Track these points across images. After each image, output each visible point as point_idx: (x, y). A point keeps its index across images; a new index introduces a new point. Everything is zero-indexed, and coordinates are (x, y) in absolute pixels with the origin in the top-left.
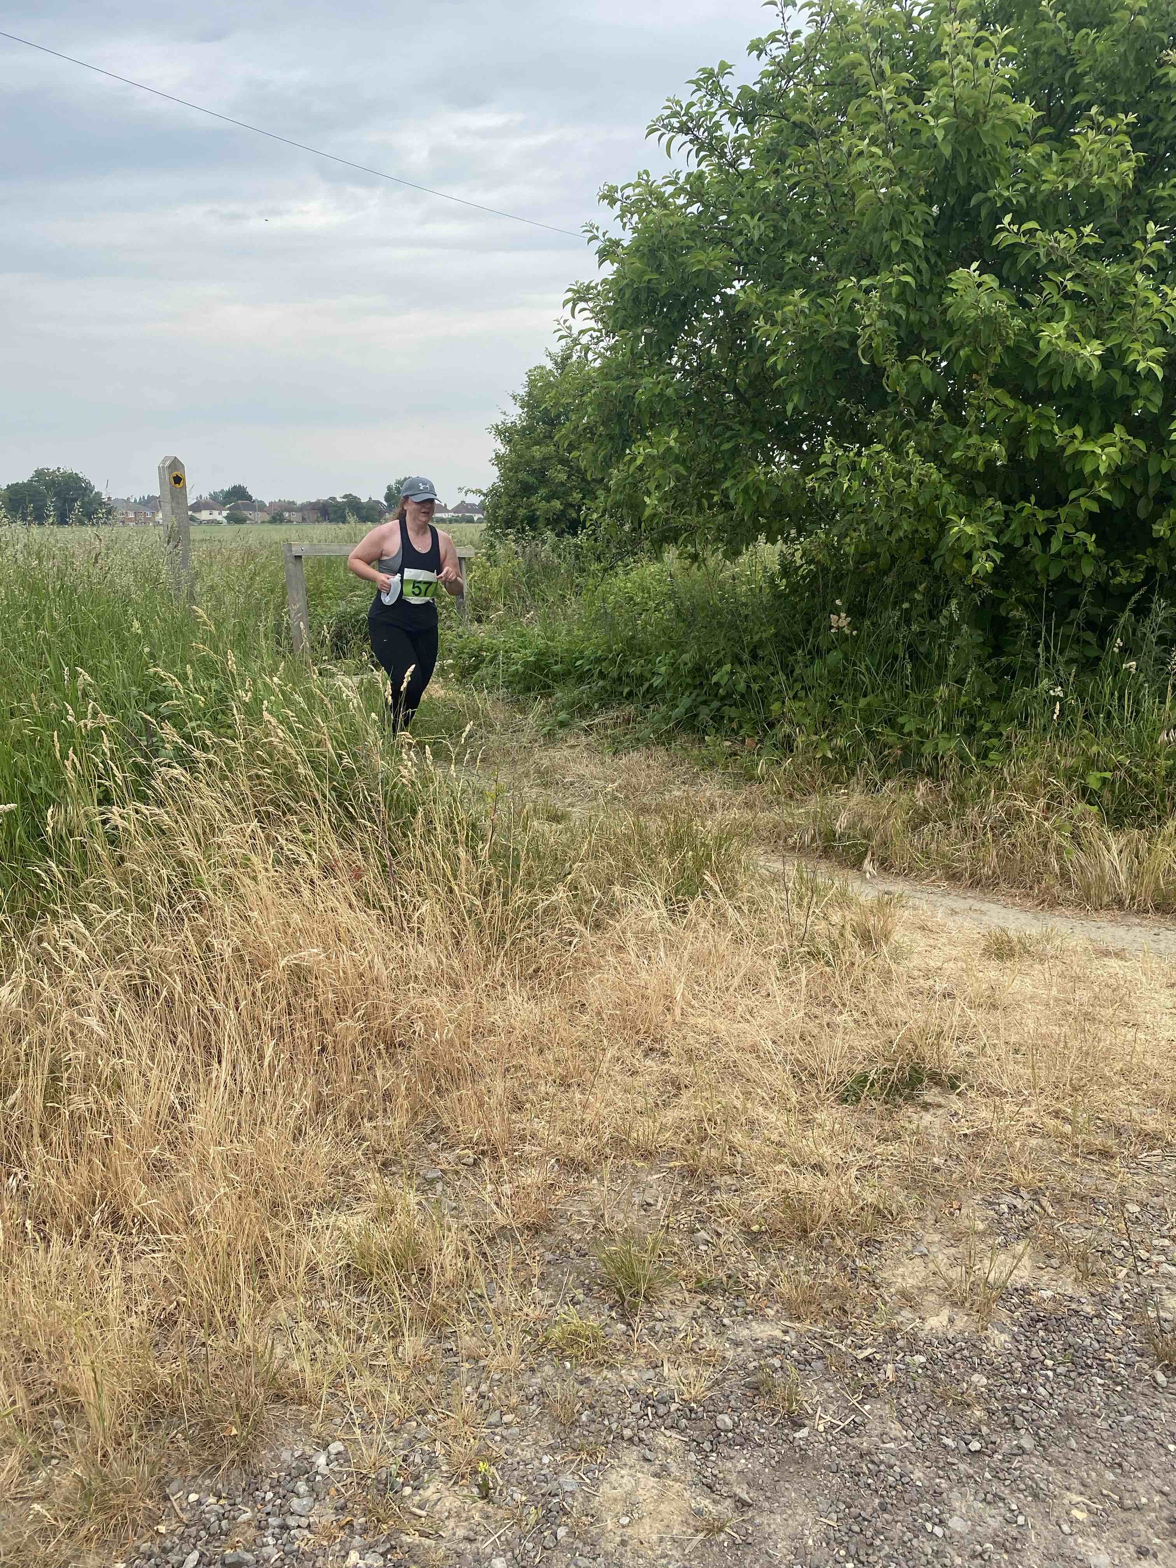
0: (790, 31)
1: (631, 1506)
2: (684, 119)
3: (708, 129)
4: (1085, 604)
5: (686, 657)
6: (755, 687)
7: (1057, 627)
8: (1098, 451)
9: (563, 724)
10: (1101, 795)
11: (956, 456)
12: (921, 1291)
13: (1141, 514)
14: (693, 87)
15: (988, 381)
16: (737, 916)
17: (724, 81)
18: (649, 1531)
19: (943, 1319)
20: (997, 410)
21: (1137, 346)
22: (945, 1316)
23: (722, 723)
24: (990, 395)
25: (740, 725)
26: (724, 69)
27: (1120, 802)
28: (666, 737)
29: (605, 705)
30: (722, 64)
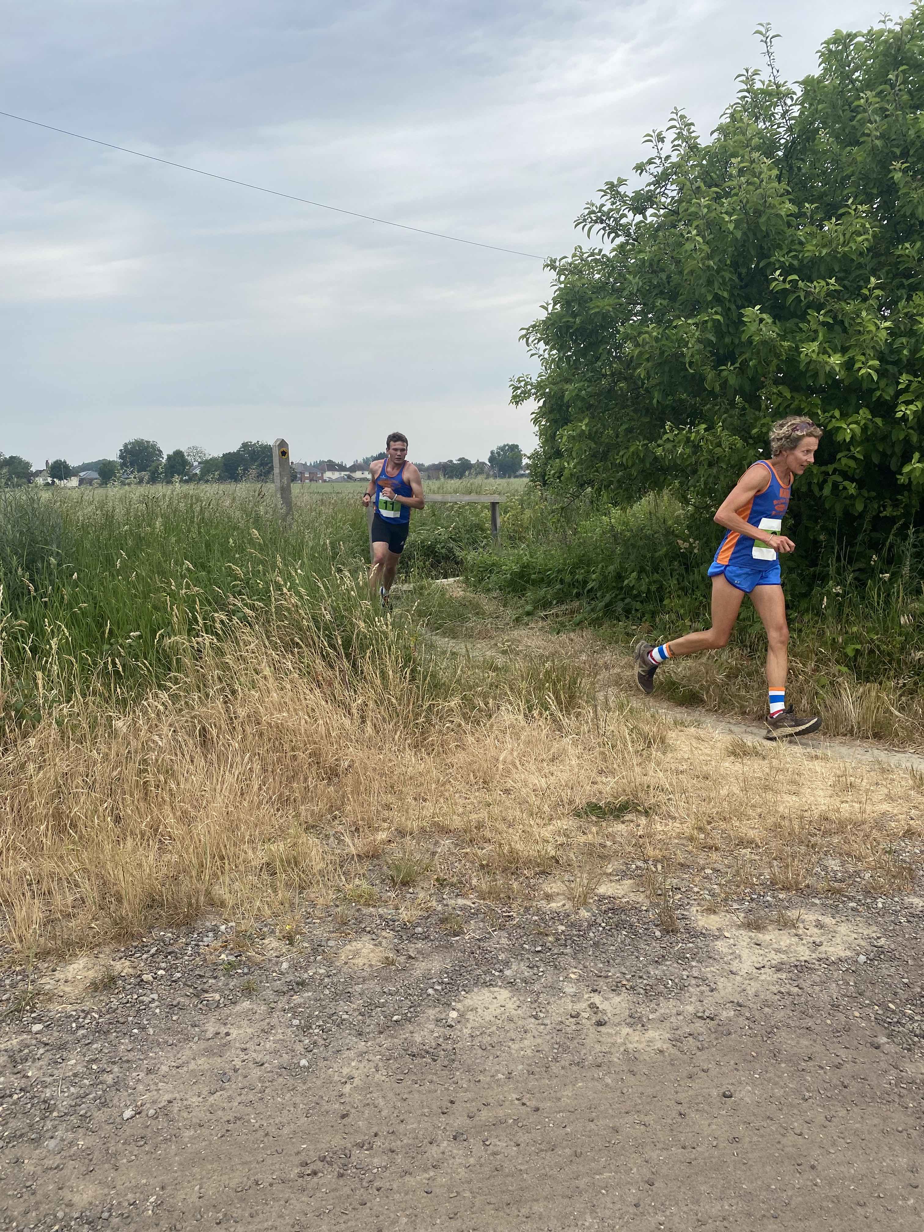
0: (663, 156)
1: (356, 954)
2: (599, 214)
3: (615, 219)
4: (865, 531)
5: (611, 568)
6: (653, 588)
7: (846, 547)
8: (845, 426)
9: (528, 614)
10: (855, 660)
11: (754, 431)
12: (558, 894)
13: (893, 467)
14: (603, 193)
15: (771, 382)
16: (565, 721)
17: (622, 189)
18: (360, 961)
19: (559, 904)
20: (780, 400)
21: (863, 358)
22: (561, 903)
23: (631, 613)
24: (775, 391)
25: (643, 615)
26: (621, 182)
27: (870, 666)
28: (596, 623)
29: (561, 602)
30: (619, 179)
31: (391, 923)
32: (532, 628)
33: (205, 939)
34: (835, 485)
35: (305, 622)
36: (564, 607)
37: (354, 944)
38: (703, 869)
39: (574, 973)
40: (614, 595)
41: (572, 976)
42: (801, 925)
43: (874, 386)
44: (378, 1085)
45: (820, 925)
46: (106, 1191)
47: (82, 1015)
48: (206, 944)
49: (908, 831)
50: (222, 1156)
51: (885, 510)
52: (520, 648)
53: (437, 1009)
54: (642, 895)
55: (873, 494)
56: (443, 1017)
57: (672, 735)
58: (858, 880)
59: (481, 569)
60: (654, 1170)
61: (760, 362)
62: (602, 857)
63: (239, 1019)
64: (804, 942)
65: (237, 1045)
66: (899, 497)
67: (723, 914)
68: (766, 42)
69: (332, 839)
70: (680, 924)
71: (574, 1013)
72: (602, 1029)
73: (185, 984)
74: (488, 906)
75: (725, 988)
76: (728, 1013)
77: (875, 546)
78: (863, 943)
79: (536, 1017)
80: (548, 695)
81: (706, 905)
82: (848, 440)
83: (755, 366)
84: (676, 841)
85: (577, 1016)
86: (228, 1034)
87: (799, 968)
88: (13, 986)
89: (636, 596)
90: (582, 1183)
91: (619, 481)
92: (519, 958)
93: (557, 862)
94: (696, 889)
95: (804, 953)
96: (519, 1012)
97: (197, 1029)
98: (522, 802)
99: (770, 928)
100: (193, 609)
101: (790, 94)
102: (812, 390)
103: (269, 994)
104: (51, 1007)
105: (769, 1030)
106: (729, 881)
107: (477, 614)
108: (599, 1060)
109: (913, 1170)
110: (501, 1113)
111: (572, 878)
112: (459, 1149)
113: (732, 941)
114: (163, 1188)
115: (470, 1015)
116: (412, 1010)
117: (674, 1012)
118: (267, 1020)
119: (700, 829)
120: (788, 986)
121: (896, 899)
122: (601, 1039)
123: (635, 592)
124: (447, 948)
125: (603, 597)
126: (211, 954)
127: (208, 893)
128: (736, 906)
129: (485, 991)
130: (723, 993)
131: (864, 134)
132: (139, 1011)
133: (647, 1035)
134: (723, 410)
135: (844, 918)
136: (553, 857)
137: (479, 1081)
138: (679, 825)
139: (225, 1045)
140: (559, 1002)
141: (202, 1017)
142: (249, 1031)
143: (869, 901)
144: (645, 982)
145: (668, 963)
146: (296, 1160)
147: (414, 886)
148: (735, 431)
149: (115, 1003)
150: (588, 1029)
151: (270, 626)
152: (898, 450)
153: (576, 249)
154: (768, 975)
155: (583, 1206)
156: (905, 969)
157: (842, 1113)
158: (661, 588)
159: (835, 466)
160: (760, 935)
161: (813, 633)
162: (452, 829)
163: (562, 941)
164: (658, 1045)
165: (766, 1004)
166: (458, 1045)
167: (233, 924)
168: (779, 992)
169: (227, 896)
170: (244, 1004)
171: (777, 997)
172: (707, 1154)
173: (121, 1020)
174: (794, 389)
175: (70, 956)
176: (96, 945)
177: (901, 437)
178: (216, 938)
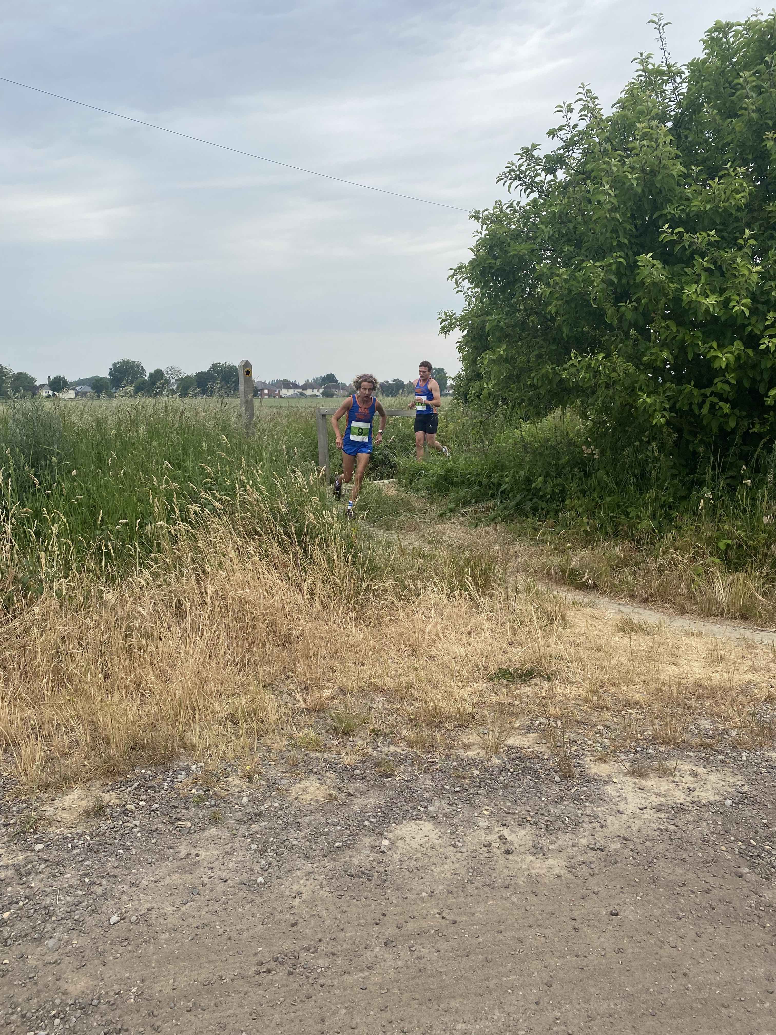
0: (572, 124)
1: (305, 791)
2: (518, 173)
3: (531, 177)
4: (736, 445)
5: (522, 473)
6: (557, 490)
7: (721, 457)
8: (721, 356)
9: (451, 510)
10: (726, 553)
11: (645, 359)
12: (474, 744)
13: (762, 391)
14: (520, 157)
15: (660, 317)
16: (481, 601)
17: (535, 153)
18: (308, 797)
19: (475, 753)
20: (667, 333)
21: (737, 298)
22: (476, 752)
23: (537, 511)
24: (663, 325)
25: (548, 513)
26: (535, 147)
27: (738, 558)
28: (508, 519)
29: (479, 500)
30: (533, 144)
31: (334, 766)
32: (454, 523)
33: (179, 776)
34: (712, 406)
35: (264, 514)
36: (481, 505)
37: (303, 782)
38: (596, 725)
39: (487, 810)
40: (523, 496)
41: (485, 812)
42: (678, 774)
43: (746, 322)
44: (322, 899)
45: (693, 774)
46: (95, 982)
47: (77, 837)
48: (179, 780)
49: (769, 697)
50: (193, 956)
51: (753, 427)
52: (444, 539)
53: (372, 838)
54: (545, 747)
55: (744, 413)
56: (377, 844)
57: (570, 613)
58: (727, 737)
59: (412, 473)
60: (552, 974)
61: (650, 300)
62: (511, 714)
63: (206, 843)
64: (680, 787)
65: (205, 864)
66: (766, 416)
67: (612, 763)
68: (659, 30)
69: (285, 695)
70: (576, 771)
71: (486, 843)
72: (510, 857)
73: (162, 814)
74: (415, 753)
75: (613, 824)
76: (615, 846)
77: (745, 458)
78: (729, 790)
79: (454, 846)
80: (467, 578)
81: (598, 756)
82: (723, 367)
83: (647, 304)
84: (574, 702)
85: (489, 845)
86: (197, 855)
87: (675, 809)
88: (19, 812)
89: (542, 497)
90: (492, 984)
91: (529, 399)
92: (441, 796)
93: (474, 717)
94: (589, 742)
95: (680, 797)
96: (441, 841)
97: (172, 851)
98: (445, 667)
99: (651, 775)
100: (171, 502)
101: (680, 73)
102: (694, 325)
103: (232, 823)
104: (50, 830)
105: (649, 860)
106: (617, 736)
107: (408, 510)
108: (507, 883)
109: (769, 979)
110: (425, 925)
111: (486, 731)
112: (390, 954)
113: (619, 786)
114: (143, 981)
115: (399, 843)
116: (351, 838)
117: (570, 844)
118: (230, 845)
119: (594, 692)
120: (666, 824)
121: (758, 753)
122: (509, 865)
123: (541, 493)
124: (380, 787)
125: (514, 496)
126: (184, 789)
127: (182, 739)
128: (623, 757)
129: (412, 823)
130: (611, 829)
131: (742, 108)
132: (123, 835)
133: (547, 863)
134: (618, 340)
135: (714, 769)
136: (470, 714)
137: (407, 898)
138: (575, 689)
139: (195, 864)
140: (474, 834)
141: (176, 841)
142: (215, 853)
143: (735, 754)
144: (546, 818)
145: (565, 803)
146: (254, 960)
147: (354, 735)
148: (629, 358)
149: (104, 828)
150: (498, 857)
151: (235, 517)
152: (766, 376)
153: (496, 202)
154: (649, 815)
155: (492, 1002)
156: (765, 812)
157: (711, 930)
158: (563, 491)
159: (712, 389)
160: (643, 782)
161: (691, 530)
162: (386, 689)
163: (477, 783)
164: (557, 871)
165: (647, 838)
166: (389, 868)
167: (203, 764)
168: (659, 829)
169: (197, 741)
170: (212, 830)
171: (658, 833)
172: (596, 962)
173: (109, 842)
174: (680, 323)
175: (67, 788)
176: (88, 780)
177: (769, 366)
178: (188, 775)
